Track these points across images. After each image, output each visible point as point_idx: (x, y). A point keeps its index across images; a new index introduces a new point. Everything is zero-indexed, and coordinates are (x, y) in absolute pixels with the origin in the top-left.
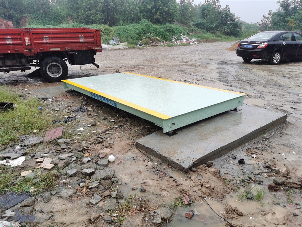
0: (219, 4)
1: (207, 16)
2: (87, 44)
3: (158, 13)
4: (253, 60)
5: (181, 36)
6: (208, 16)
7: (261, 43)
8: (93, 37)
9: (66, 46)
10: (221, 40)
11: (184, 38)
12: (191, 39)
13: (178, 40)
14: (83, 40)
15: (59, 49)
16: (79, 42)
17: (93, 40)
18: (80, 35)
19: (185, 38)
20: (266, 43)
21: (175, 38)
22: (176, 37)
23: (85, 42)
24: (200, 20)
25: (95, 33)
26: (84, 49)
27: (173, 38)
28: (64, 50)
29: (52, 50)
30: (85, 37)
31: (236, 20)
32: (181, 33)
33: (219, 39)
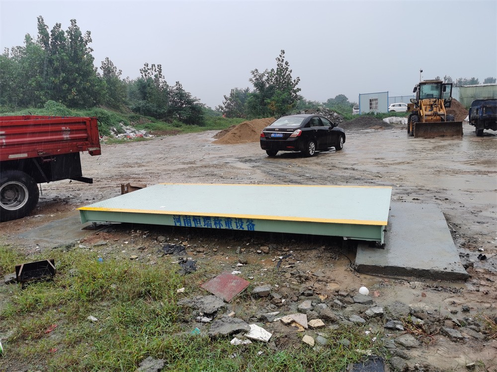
0: (163, 80)
1: (150, 97)
2: (75, 143)
3: (74, 90)
4: (280, 153)
5: (122, 126)
6: (153, 97)
7: (295, 130)
8: (85, 130)
9: (38, 148)
10: (183, 131)
11: (127, 129)
12: (138, 130)
13: (120, 133)
14: (68, 136)
15: (25, 155)
16: (62, 140)
17: (85, 135)
18: (64, 128)
19: (129, 129)
20: (299, 130)
21: (114, 131)
22: (115, 129)
23: (73, 140)
24: (142, 103)
25: (88, 123)
26: (71, 151)
27: (111, 131)
28: (34, 155)
29: (11, 157)
30: (72, 131)
31: (194, 103)
32: (120, 122)
33: (179, 129)
